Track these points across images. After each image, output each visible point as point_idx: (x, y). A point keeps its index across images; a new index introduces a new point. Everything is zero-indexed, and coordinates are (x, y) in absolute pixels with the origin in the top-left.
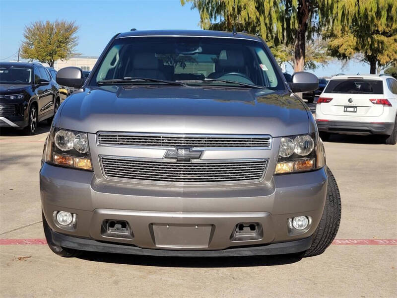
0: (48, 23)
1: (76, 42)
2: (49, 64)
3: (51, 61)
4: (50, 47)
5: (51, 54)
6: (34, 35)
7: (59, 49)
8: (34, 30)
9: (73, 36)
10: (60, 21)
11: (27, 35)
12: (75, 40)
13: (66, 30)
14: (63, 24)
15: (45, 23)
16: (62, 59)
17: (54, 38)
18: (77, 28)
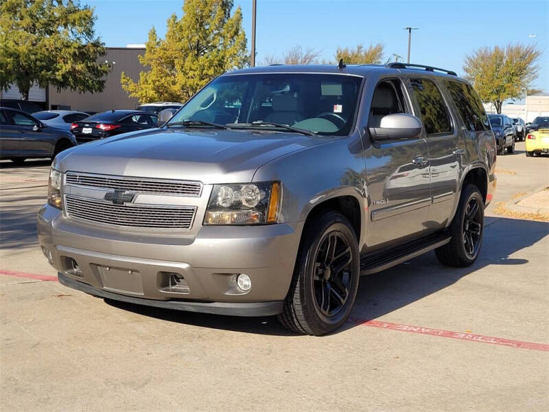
0: (496, 49)
1: (536, 74)
2: (495, 105)
3: (498, 101)
4: (497, 82)
5: (498, 92)
6: (476, 66)
7: (509, 85)
8: (477, 60)
9: (531, 66)
10: (514, 45)
11: (468, 67)
12: (535, 71)
13: (522, 57)
14: (518, 50)
15: (493, 49)
16: (514, 99)
17: (502, 69)
18: (537, 54)
